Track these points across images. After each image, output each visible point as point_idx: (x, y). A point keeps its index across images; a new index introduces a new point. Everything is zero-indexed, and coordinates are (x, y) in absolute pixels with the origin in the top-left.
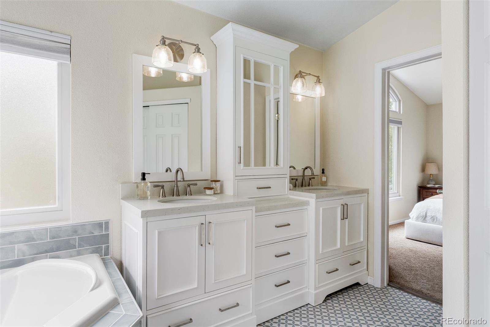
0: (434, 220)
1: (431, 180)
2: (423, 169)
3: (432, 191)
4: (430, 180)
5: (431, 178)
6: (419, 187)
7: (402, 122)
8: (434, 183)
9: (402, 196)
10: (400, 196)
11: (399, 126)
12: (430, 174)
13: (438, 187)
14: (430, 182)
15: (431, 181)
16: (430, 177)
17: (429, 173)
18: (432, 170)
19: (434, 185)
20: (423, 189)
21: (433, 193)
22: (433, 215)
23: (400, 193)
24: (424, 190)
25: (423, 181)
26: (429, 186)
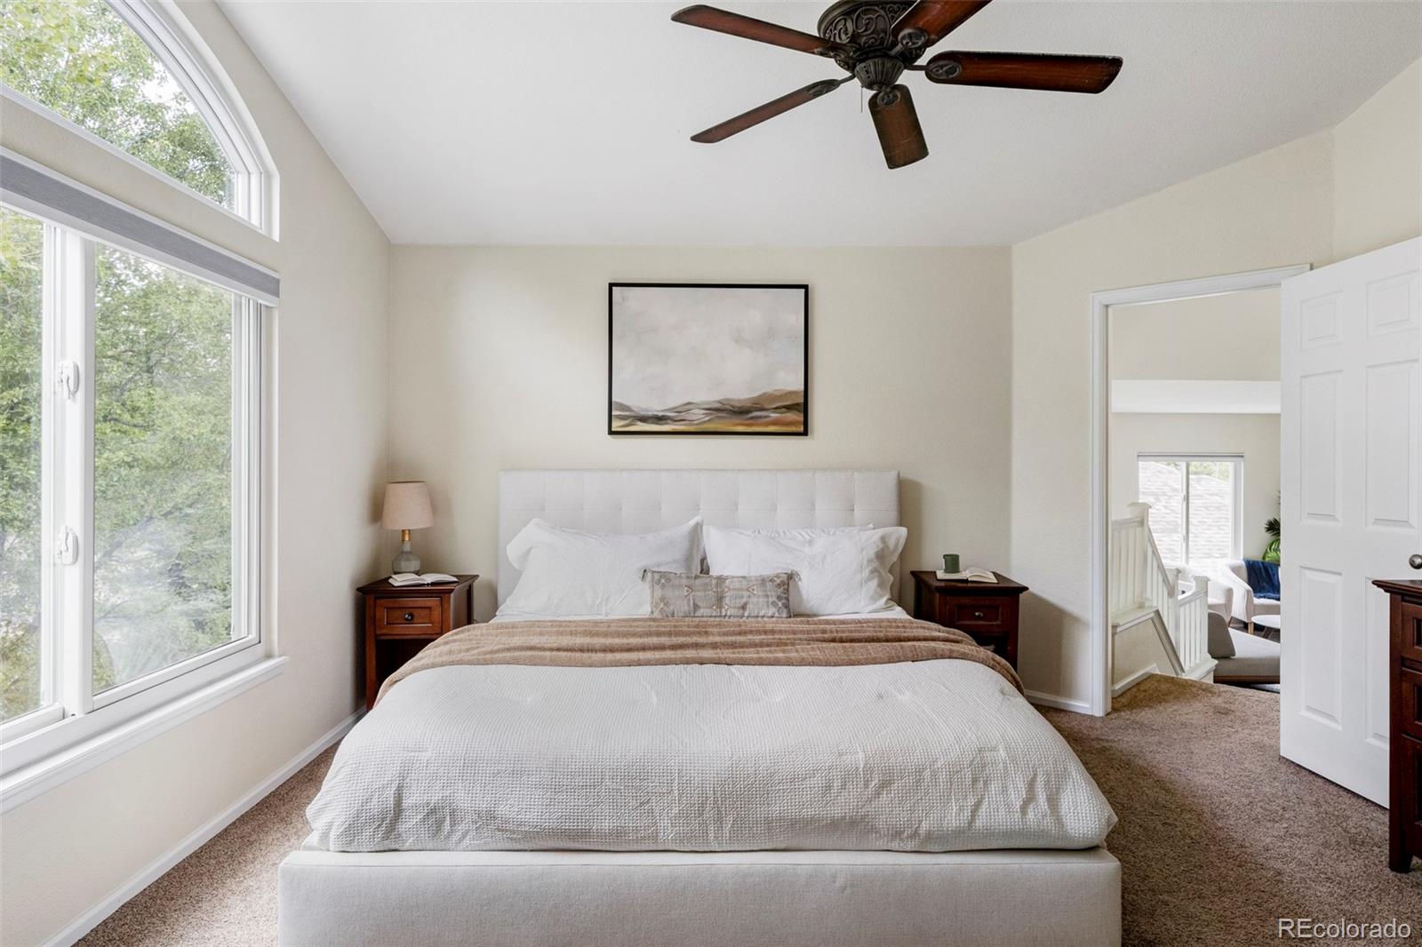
0: (439, 824)
1: (406, 553)
2: (377, 510)
3: (411, 605)
4: (403, 553)
5: (407, 547)
6: (359, 589)
7: (278, 281)
8: (415, 564)
9: (280, 656)
10: (269, 656)
11: (265, 300)
12: (403, 531)
13: (433, 584)
14: (404, 565)
15: (408, 560)
16: (403, 540)
17: (397, 528)
18: (409, 513)
19: (417, 573)
20: (376, 598)
21: (416, 613)
22: (434, 799)
23: (269, 641)
24: (378, 601)
25: (376, 563)
26: (398, 581)
